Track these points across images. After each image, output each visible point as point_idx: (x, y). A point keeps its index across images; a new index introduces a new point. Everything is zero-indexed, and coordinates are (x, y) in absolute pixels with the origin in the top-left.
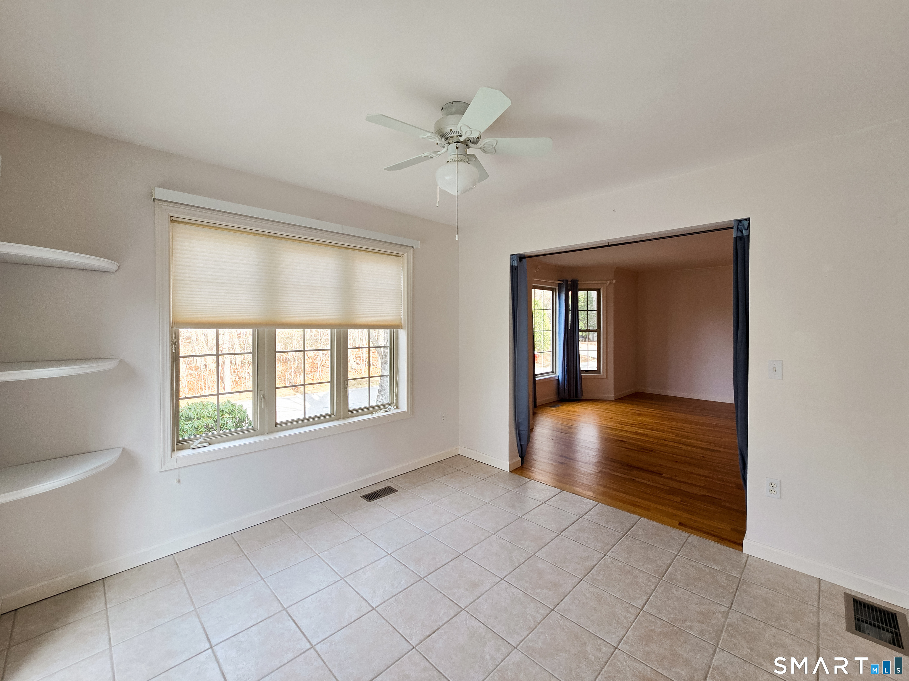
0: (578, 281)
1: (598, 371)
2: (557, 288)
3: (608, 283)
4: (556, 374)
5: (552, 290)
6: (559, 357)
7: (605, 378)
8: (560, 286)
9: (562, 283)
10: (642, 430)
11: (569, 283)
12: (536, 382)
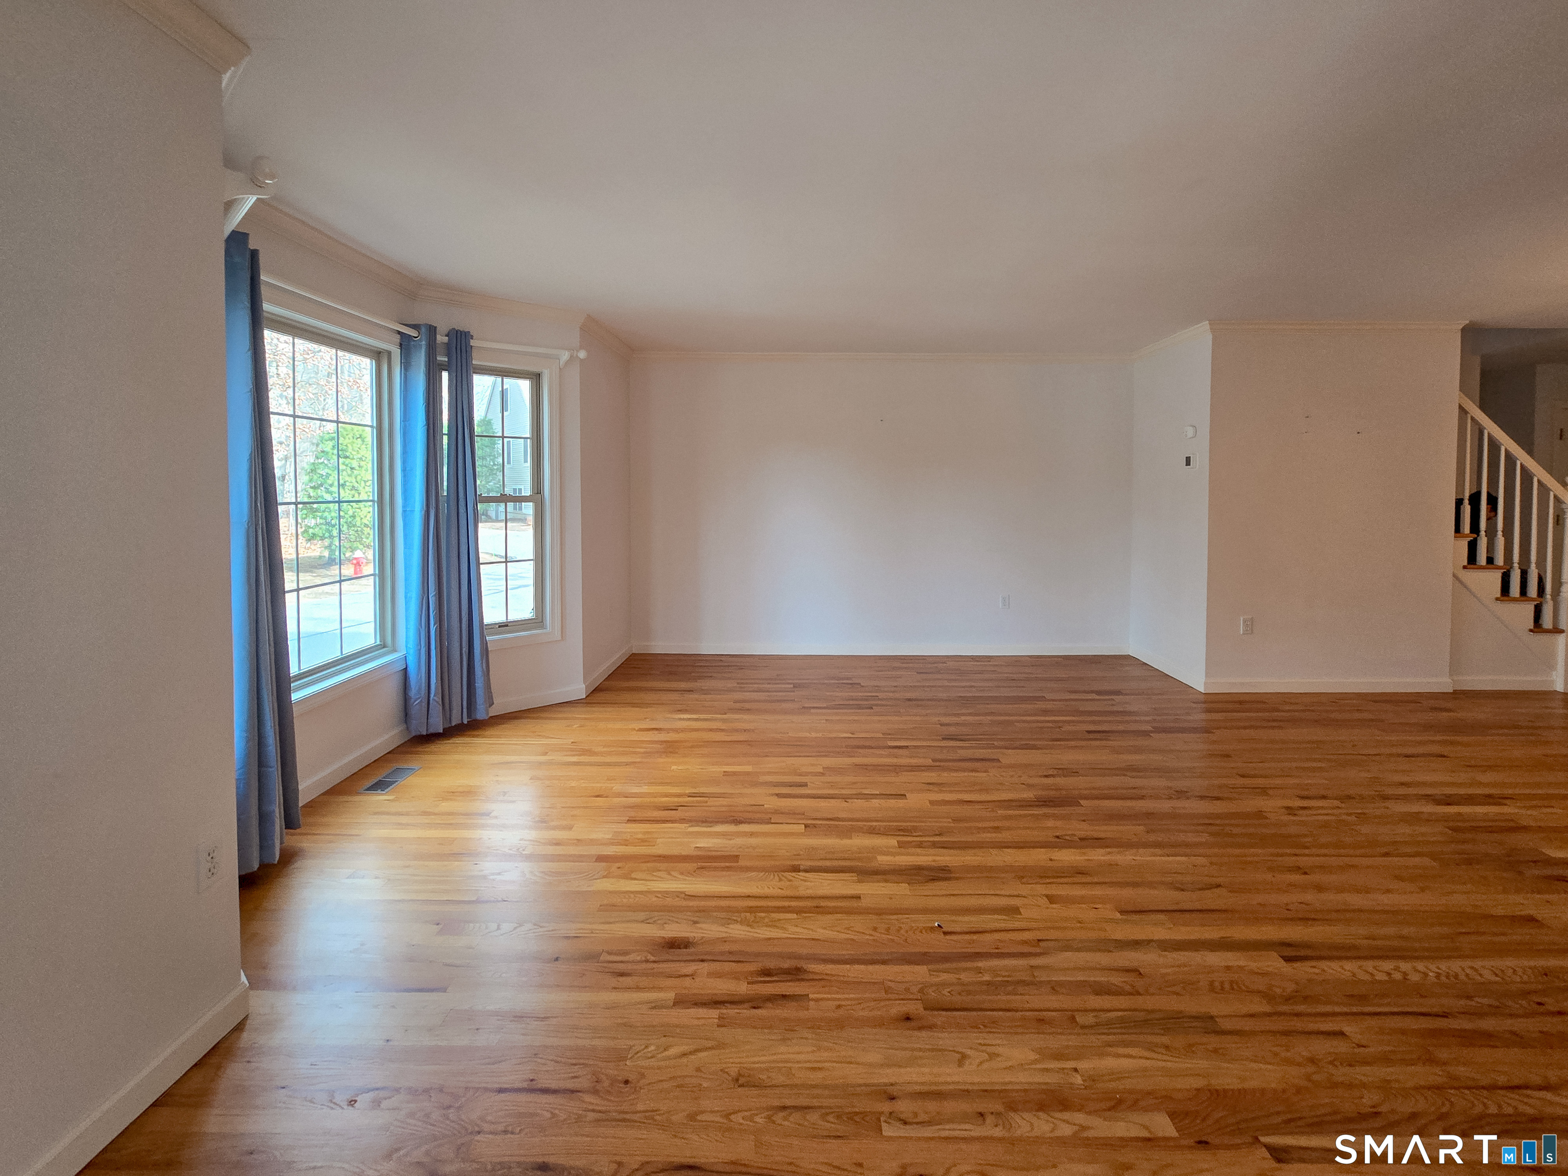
0: (472, 337)
1: (537, 621)
2: (396, 352)
3: (565, 356)
4: (394, 650)
5: (377, 355)
6: (406, 593)
7: (559, 638)
8: (405, 343)
9: (412, 333)
10: (710, 835)
11: (441, 339)
12: (295, 710)
